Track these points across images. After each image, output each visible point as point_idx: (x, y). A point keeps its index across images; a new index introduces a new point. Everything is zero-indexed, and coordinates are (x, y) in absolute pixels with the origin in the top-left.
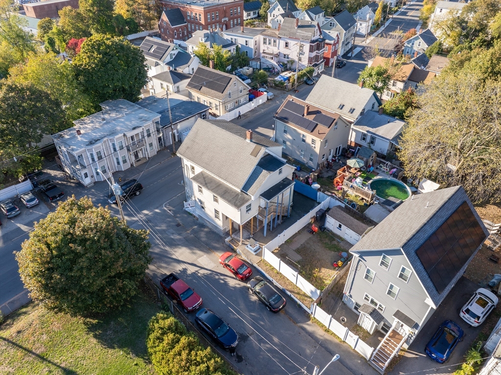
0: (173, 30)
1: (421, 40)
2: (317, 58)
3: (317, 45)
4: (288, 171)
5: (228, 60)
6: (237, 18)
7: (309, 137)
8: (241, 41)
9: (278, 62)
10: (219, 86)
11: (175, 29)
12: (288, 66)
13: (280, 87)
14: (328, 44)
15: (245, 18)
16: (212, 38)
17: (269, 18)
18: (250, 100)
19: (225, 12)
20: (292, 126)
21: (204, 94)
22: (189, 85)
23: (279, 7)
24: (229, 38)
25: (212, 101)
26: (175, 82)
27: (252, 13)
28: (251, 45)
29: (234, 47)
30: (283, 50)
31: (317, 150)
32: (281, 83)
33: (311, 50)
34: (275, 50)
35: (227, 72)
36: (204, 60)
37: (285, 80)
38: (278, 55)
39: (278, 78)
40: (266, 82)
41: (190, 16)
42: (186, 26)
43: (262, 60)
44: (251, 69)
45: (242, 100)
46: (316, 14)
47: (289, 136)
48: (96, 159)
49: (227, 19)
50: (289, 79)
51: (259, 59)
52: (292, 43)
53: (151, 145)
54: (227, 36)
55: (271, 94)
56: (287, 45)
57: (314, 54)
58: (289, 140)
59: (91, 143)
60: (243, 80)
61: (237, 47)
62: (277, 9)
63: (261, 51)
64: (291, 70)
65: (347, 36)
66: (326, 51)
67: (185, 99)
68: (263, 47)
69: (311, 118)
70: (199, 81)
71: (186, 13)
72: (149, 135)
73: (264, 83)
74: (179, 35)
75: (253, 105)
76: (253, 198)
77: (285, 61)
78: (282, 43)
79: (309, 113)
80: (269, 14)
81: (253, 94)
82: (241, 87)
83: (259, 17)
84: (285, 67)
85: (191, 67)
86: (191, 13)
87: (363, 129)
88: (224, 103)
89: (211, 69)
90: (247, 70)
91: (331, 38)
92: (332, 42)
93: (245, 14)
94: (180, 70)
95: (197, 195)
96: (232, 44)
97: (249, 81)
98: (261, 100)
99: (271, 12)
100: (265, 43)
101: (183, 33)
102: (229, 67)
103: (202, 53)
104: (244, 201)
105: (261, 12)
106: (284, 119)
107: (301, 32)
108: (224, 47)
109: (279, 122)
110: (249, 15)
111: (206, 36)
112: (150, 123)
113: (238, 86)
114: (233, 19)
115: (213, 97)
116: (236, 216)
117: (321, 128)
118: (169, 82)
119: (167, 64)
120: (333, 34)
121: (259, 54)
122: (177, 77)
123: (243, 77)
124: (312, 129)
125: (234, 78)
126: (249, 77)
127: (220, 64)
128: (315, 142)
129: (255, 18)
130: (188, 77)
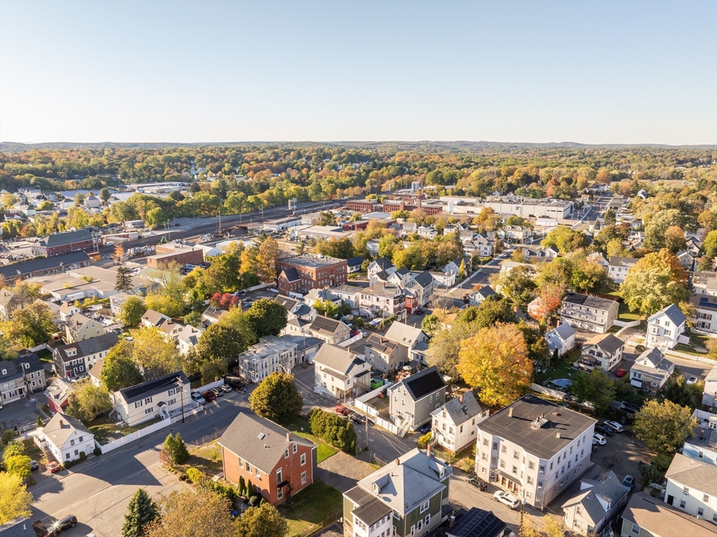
0: (290, 284)
1: (479, 294)
2: (400, 308)
3: (400, 299)
4: (368, 366)
5: (336, 310)
6: (342, 274)
7: (383, 355)
8: (345, 296)
9: (372, 312)
10: (331, 328)
11: (292, 283)
12: (380, 314)
13: (372, 328)
14: (409, 298)
15: (348, 272)
16: (324, 295)
17: (369, 273)
18: (351, 337)
19: (332, 270)
20: (374, 349)
21: (321, 333)
22: (311, 327)
23: (377, 265)
24: (336, 294)
25: (326, 337)
26: (301, 326)
27: (354, 267)
28: (353, 299)
29: (340, 301)
30: (376, 303)
31: (388, 362)
32: (373, 326)
33: (395, 304)
34: (370, 303)
35: (335, 319)
36: (320, 311)
37: (376, 324)
38: (372, 306)
39: (371, 323)
40: (362, 325)
41: (304, 274)
42: (300, 281)
43: (361, 310)
44: (352, 316)
45: (346, 337)
46: (403, 274)
47: (373, 356)
48: (264, 366)
49: (334, 276)
50: (379, 323)
51: (358, 309)
52: (381, 298)
53: (291, 362)
54: (334, 292)
55: (365, 333)
56: (378, 300)
57: (397, 306)
58: (373, 358)
59: (263, 357)
60: (347, 324)
61: (342, 300)
62: (375, 266)
63: (360, 304)
64: (381, 317)
65: (426, 291)
66: (409, 303)
67: (309, 336)
68: (361, 301)
69: (384, 344)
70: (317, 325)
71: (301, 271)
72: (291, 356)
73: (361, 325)
74: (294, 288)
75: (353, 340)
76: (350, 377)
77: (377, 310)
78: (375, 298)
79: (383, 342)
80: (369, 270)
81: (353, 333)
82: (345, 329)
83: (360, 271)
84: (378, 315)
85: (311, 316)
86: (305, 271)
87: (416, 352)
88: (334, 339)
89: (325, 317)
90: (349, 317)
91: (411, 294)
92: (412, 297)
93: (349, 268)
94: (303, 317)
95: (323, 380)
96: (338, 299)
97: (351, 325)
98: (359, 337)
99: (370, 268)
100: (362, 298)
101: (297, 287)
102: (336, 315)
103: (318, 306)
104: (346, 378)
105: (363, 267)
106: (370, 346)
107: (387, 291)
108: (333, 301)
109: (367, 348)
110: (352, 269)
111: (320, 293)
112: (292, 348)
113: (343, 328)
114: (339, 275)
115: (327, 334)
116: (342, 385)
117: (389, 349)
118: (297, 325)
119: (295, 313)
120: (413, 291)
121: (359, 306)
122: (303, 322)
123: (346, 322)
124: (384, 350)
125: (340, 322)
126: (351, 322)
127: (331, 314)
128: (385, 357)
129: (357, 271)
130: (309, 323)
